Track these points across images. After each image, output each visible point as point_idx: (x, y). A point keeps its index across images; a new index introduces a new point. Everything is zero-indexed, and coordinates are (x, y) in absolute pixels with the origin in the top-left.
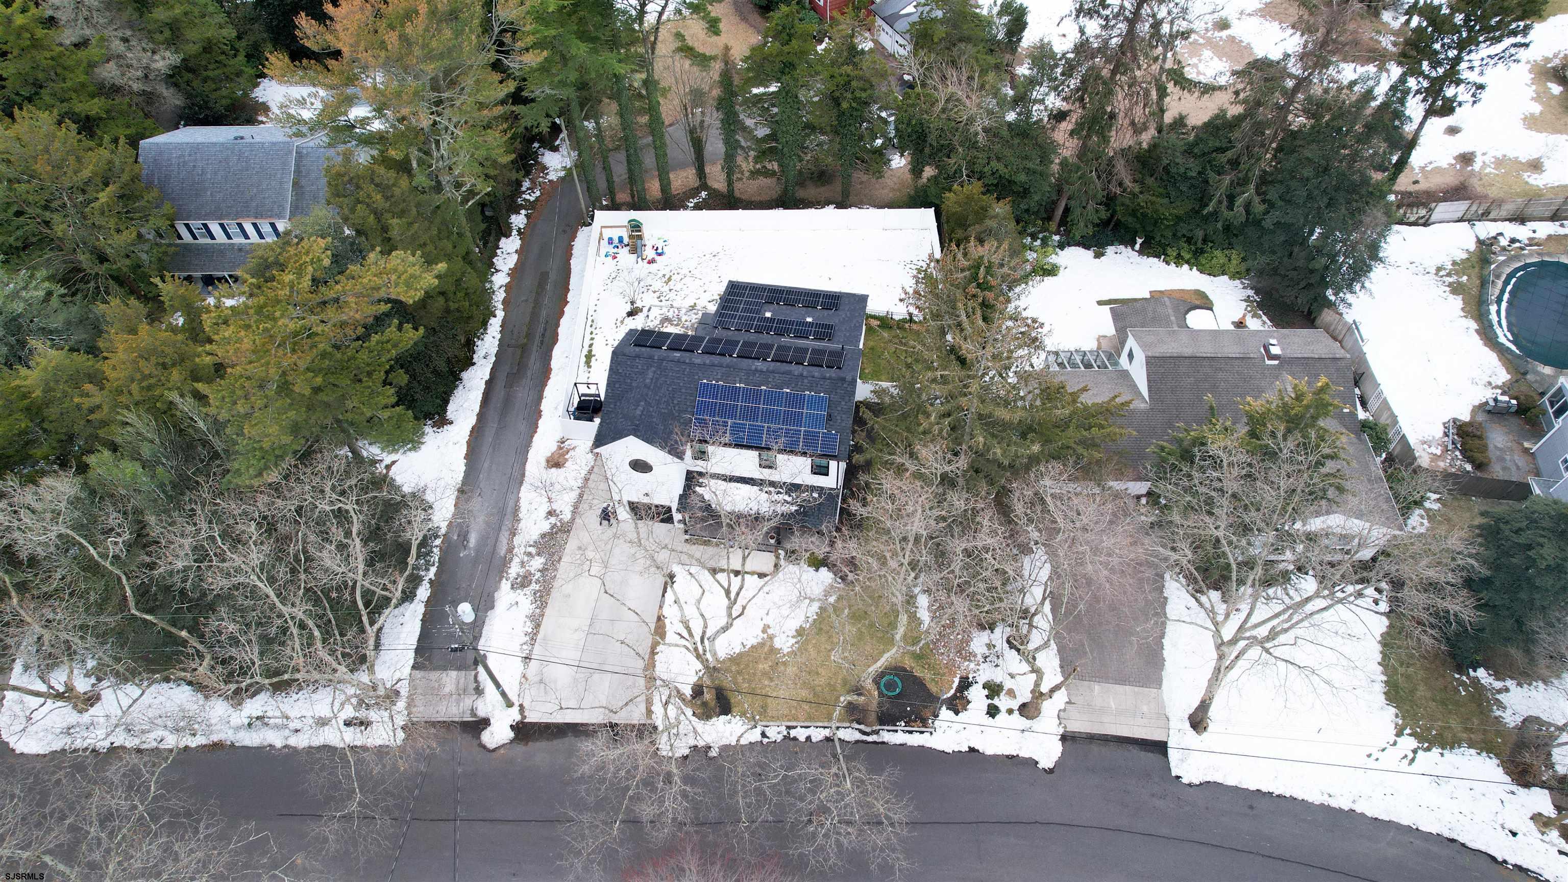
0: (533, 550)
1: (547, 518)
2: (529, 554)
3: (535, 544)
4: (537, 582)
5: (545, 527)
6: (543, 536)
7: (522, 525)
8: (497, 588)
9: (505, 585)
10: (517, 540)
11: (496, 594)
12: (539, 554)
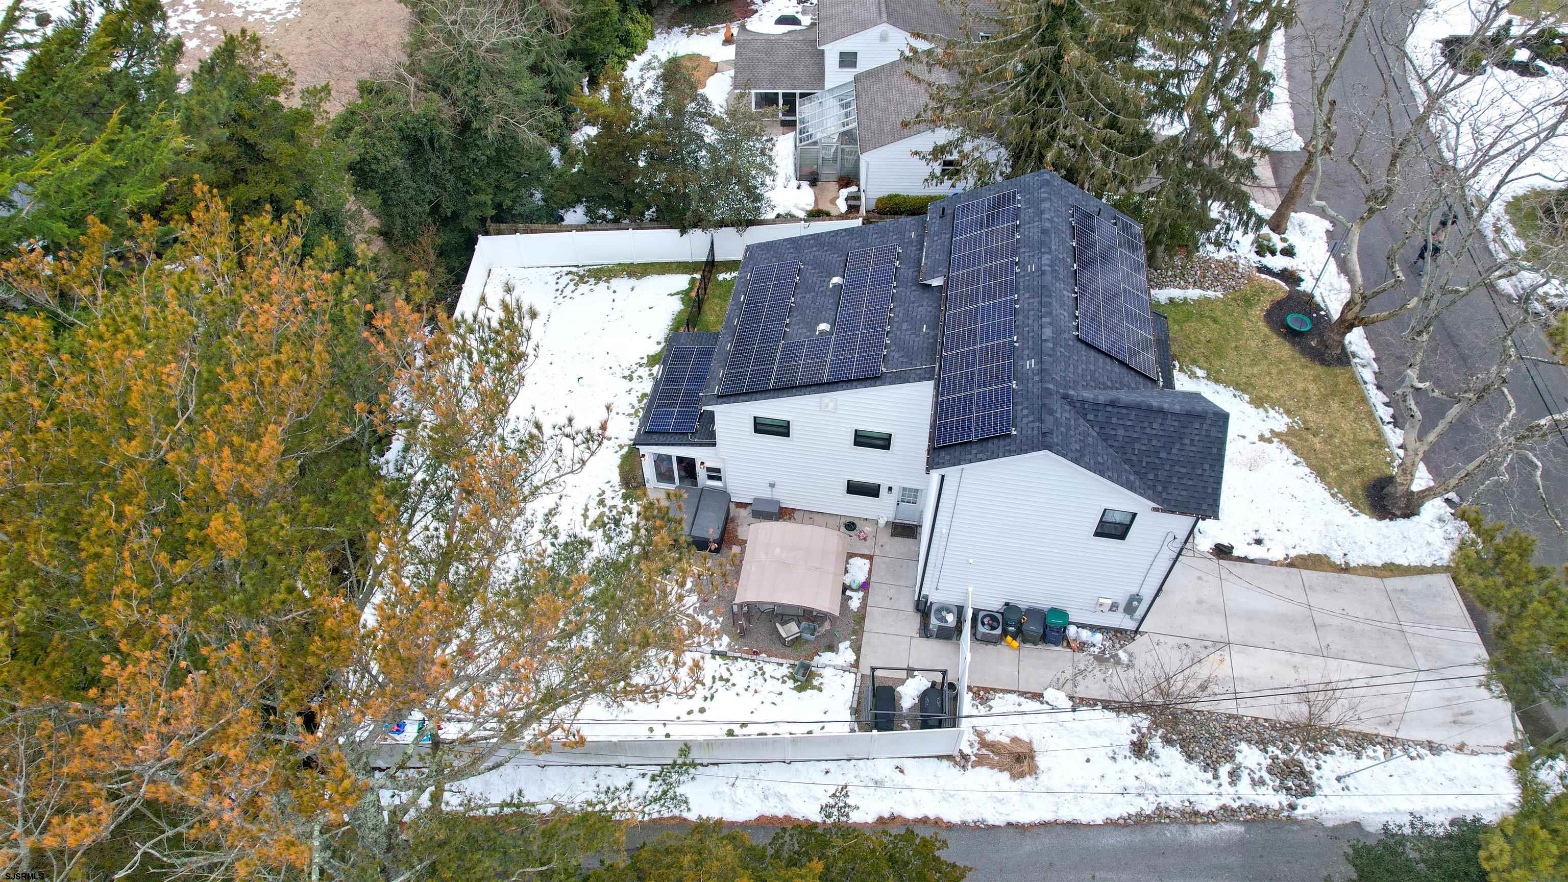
0: (1224, 770)
1: (1153, 756)
2: (1234, 776)
3: (1211, 766)
4: (1286, 749)
5: (1171, 757)
6: (1190, 757)
7: (1174, 802)
8: (1315, 824)
9: (1307, 808)
10: (1208, 804)
11: (1330, 824)
12: (1231, 757)
